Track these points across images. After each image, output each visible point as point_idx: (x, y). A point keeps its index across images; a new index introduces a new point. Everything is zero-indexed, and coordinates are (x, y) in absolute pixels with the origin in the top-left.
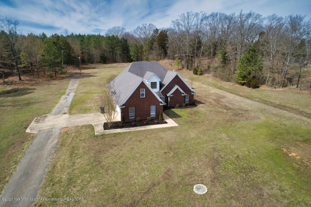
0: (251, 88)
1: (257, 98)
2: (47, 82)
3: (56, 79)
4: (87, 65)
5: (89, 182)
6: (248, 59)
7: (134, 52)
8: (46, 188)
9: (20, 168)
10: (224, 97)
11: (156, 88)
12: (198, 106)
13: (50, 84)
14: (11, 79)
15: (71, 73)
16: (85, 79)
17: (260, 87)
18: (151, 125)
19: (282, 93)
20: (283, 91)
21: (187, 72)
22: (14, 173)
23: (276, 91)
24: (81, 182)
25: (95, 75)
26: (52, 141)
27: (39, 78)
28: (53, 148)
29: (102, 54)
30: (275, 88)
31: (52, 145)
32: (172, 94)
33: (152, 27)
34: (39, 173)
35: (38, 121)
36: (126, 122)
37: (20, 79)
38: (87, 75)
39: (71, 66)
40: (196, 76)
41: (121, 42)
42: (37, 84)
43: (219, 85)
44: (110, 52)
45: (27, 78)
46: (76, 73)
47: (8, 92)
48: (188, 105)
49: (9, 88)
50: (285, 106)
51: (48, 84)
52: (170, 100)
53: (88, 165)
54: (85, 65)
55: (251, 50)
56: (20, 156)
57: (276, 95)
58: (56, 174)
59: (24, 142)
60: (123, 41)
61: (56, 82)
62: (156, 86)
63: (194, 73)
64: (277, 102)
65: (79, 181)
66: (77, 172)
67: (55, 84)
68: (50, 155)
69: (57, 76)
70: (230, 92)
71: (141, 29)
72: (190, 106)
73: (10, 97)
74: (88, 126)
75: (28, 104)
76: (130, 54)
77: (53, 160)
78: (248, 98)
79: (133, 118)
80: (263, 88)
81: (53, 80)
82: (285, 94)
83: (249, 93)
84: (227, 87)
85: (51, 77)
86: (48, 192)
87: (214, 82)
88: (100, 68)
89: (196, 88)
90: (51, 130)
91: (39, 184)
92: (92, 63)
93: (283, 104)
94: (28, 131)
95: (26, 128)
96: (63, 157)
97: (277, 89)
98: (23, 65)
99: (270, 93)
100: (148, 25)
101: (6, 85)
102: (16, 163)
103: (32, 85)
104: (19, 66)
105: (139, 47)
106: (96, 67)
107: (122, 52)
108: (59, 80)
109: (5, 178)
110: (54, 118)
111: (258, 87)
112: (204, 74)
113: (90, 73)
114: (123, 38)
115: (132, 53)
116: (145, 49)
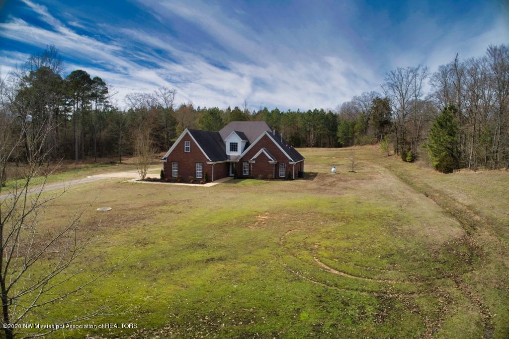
0: (442, 173)
7: (343, 132)
11: (237, 151)
17: (454, 172)
29: (295, 134)
32: (253, 160)
41: (327, 118)
60: (330, 117)
62: (237, 148)
63: (402, 158)
79: (176, 176)
105: (350, 125)
114: (330, 113)
115: (339, 134)
116: (356, 126)
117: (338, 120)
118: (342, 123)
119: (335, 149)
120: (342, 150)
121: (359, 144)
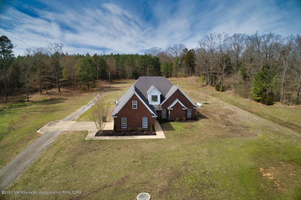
0: (265, 105)
1: (268, 115)
2: (79, 94)
3: (87, 92)
4: (120, 80)
5: (56, 175)
6: (262, 76)
7: (165, 69)
8: (26, 174)
9: (17, 157)
10: (232, 113)
11: (157, 101)
12: (200, 121)
13: (80, 96)
14: (53, 90)
15: (102, 87)
16: (112, 92)
17: (274, 105)
18: (139, 135)
19: (293, 110)
20: (295, 108)
21: (210, 88)
22: (12, 160)
23: (288, 109)
24: (51, 174)
25: (123, 89)
26: (50, 141)
27: (74, 90)
28: (47, 146)
29: (135, 71)
30: (288, 105)
31: (48, 144)
32: (172, 108)
33: (182, 47)
34: (27, 162)
35: (49, 125)
36: (117, 131)
37: (59, 91)
38: (116, 89)
39: (105, 81)
40: (218, 92)
41: (153, 60)
42: (71, 95)
43: (237, 101)
44: (142, 69)
45: (66, 90)
46: (107, 87)
47: (46, 101)
48: (190, 120)
49: (48, 97)
50: (291, 124)
51: (79, 95)
52: (170, 114)
53: (64, 162)
54: (118, 80)
55: (265, 67)
56: (22, 149)
57: (287, 113)
58: (37, 166)
59: (30, 139)
60: (155, 59)
61: (87, 94)
62: (157, 99)
63: (216, 89)
64: (286, 120)
65: (49, 174)
66: (52, 166)
67: (85, 96)
68: (42, 151)
69: (90, 89)
70: (244, 109)
71: (172, 49)
72: (191, 120)
73: (45, 104)
74: (84, 132)
75: (53, 111)
76: (161, 71)
77: (42, 155)
78: (258, 115)
79: (125, 128)
80: (277, 105)
81: (85, 92)
82: (295, 112)
83: (262, 110)
84: (243, 103)
85: (84, 90)
86: (26, 177)
87: (233, 98)
88: (131, 83)
89: (211, 104)
90: (54, 132)
91: (23, 171)
92: (125, 78)
93: (291, 122)
94: (38, 131)
95: (38, 129)
96: (50, 154)
97: (289, 107)
98: (63, 79)
99: (281, 110)
100: (179, 45)
101: (47, 95)
102: (17, 153)
103: (67, 96)
104: (60, 80)
105: (169, 65)
106: (127, 82)
107: (154, 69)
108: (90, 92)
109: (6, 162)
110: (63, 123)
111: (272, 104)
112: (227, 90)
113: (119, 87)
118: (163, 63)
121: (176, 76)
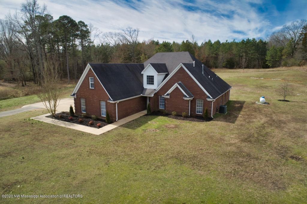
7: (272, 56)
11: (153, 84)
29: (231, 58)
32: (167, 95)
60: (260, 44)
62: (153, 81)
76: (266, 59)
79: (85, 113)
90: (33, 108)
105: (278, 50)
107: (258, 56)
114: (261, 41)
115: (268, 58)
116: (284, 51)
117: (267, 46)
118: (271, 48)
119: (263, 70)
120: (270, 71)
121: (285, 65)
